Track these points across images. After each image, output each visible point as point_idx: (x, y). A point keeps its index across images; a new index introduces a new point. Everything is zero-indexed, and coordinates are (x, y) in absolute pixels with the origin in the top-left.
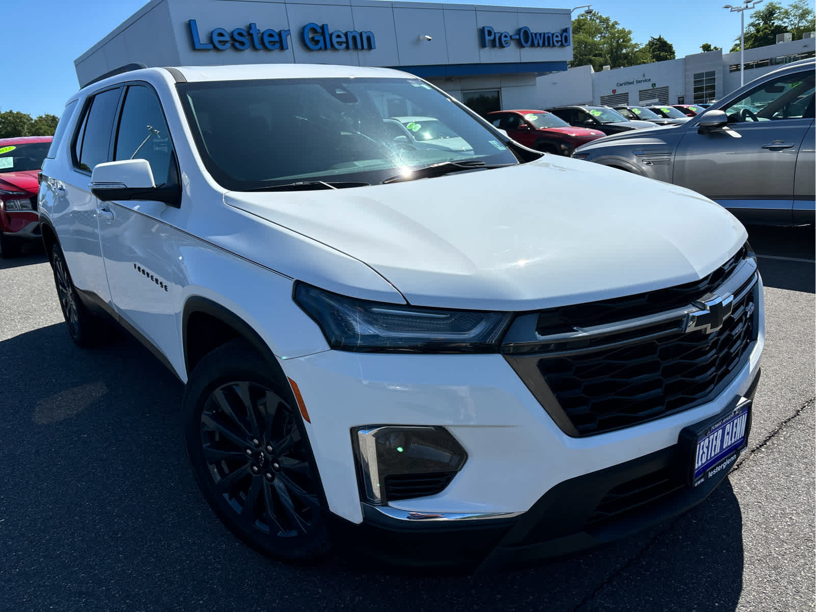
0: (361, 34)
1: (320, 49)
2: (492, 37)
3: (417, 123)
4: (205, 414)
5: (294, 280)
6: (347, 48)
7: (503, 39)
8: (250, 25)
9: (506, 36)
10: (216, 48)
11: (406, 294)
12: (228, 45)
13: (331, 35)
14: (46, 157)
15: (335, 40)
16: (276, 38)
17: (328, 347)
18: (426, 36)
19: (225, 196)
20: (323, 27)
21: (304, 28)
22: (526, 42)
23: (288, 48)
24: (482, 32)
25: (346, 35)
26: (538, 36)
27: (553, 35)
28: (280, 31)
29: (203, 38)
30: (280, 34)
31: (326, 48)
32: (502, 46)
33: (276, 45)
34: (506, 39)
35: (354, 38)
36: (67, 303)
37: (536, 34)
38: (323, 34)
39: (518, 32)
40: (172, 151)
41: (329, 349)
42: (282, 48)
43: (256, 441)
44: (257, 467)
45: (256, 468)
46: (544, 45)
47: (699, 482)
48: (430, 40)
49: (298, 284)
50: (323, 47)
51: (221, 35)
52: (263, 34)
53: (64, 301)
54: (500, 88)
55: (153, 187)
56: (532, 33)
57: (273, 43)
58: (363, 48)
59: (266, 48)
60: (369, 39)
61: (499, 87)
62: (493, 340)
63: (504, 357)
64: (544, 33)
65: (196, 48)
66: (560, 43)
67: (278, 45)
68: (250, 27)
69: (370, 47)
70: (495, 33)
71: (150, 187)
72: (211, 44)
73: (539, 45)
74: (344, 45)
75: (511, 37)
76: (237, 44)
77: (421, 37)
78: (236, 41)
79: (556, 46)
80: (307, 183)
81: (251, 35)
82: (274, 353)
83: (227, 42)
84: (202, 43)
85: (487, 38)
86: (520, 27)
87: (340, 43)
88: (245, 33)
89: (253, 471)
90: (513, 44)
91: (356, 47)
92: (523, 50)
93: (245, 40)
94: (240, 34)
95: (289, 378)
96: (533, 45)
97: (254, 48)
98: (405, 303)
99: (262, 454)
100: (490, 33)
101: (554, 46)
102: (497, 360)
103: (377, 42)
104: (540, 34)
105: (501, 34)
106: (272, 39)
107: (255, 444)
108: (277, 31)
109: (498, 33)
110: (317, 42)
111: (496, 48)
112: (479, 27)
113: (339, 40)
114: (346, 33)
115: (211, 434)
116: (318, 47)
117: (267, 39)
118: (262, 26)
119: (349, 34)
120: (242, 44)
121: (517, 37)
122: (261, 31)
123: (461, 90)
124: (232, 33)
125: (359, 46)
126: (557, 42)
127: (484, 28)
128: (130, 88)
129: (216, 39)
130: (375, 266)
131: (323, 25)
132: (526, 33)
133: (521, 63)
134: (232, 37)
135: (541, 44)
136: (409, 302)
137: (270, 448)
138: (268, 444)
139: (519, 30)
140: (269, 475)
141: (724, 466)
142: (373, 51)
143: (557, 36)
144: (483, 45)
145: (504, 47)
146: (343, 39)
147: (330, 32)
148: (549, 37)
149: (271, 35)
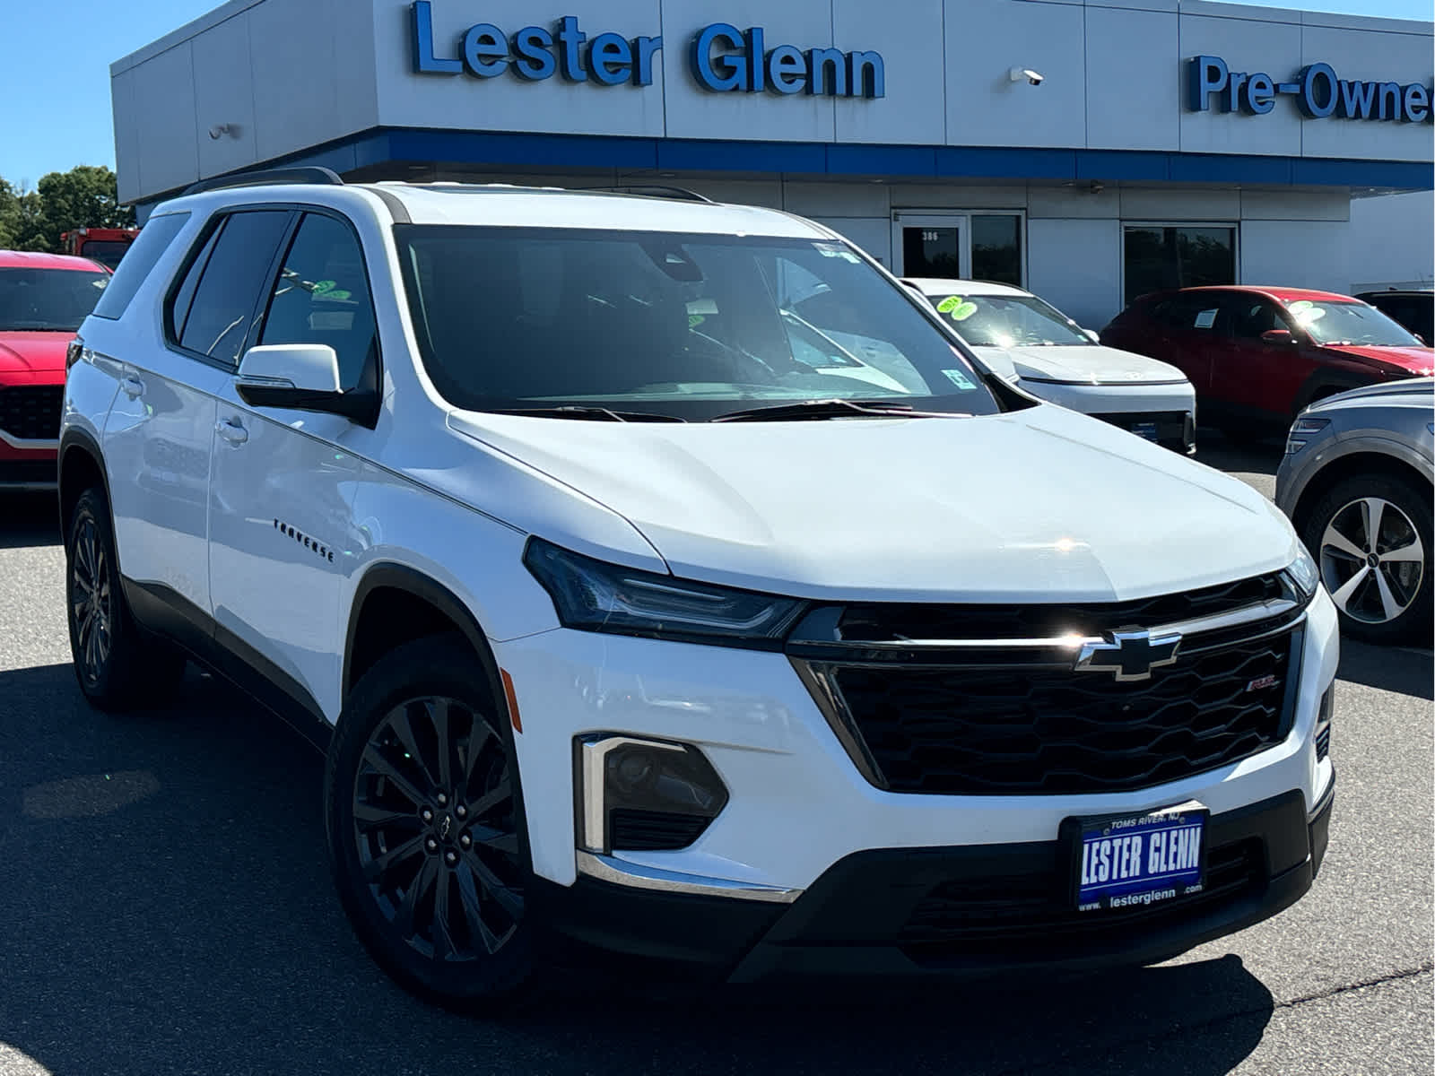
0: (849, 59)
1: (736, 89)
2: (1220, 85)
3: (965, 299)
4: (370, 745)
5: (528, 536)
6: (809, 90)
7: (1253, 92)
8: (563, 19)
9: (1261, 86)
10: (469, 71)
11: (672, 562)
12: (501, 65)
13: (768, 57)
14: (91, 313)
15: (777, 68)
16: (625, 57)
17: (558, 624)
18: (1028, 72)
19: (450, 415)
20: (748, 36)
21: (699, 35)
22: (1323, 104)
23: (651, 83)
24: (1191, 70)
25: (808, 57)
26: (1358, 91)
27: (1403, 90)
28: (637, 40)
29: (441, 42)
30: (635, 46)
31: (750, 88)
32: (1246, 110)
33: (622, 71)
34: (1260, 92)
35: (830, 67)
36: (83, 614)
37: (1351, 86)
38: (748, 52)
39: (1301, 75)
40: (374, 338)
41: (560, 626)
42: (636, 81)
43: (442, 798)
44: (435, 842)
45: (432, 844)
46: (1374, 115)
47: (1089, 907)
48: (1037, 82)
49: (533, 540)
50: (744, 86)
51: (487, 40)
52: (593, 42)
53: (77, 608)
54: (1239, 223)
55: (336, 392)
56: (1339, 83)
57: (616, 68)
58: (849, 93)
59: (594, 79)
60: (869, 71)
61: (1238, 218)
62: (777, 633)
63: (790, 661)
64: (1377, 86)
65: (422, 69)
66: (1424, 113)
67: (626, 73)
68: (562, 25)
69: (869, 93)
70: (1229, 75)
71: (332, 390)
72: (460, 60)
73: (1358, 115)
74: (801, 83)
75: (1276, 87)
76: (523, 65)
77: (1015, 75)
78: (523, 57)
79: (1410, 121)
80: (581, 409)
81: (561, 46)
82: (486, 635)
83: (499, 57)
84: (436, 56)
85: (1206, 86)
86: (1305, 64)
87: (790, 78)
88: (547, 40)
89: (427, 846)
90: (1281, 107)
91: (831, 91)
92: (1309, 125)
93: (547, 56)
94: (536, 42)
95: (502, 670)
96: (1340, 113)
97: (565, 76)
98: (667, 573)
99: (448, 819)
100: (1214, 74)
101: (1405, 119)
102: (779, 661)
103: (890, 79)
104: (1365, 87)
105: (1249, 79)
106: (612, 57)
107: (439, 802)
108: (629, 37)
109: (1239, 75)
110: (730, 72)
111: (1230, 114)
112: (1183, 57)
113: (788, 69)
114: (810, 52)
115: (372, 780)
116: (731, 83)
117: (599, 58)
118: (593, 25)
119: (815, 54)
120: (538, 64)
121: (1296, 89)
122: (589, 37)
123: (1121, 220)
124: (515, 37)
125: (841, 86)
126: (1417, 110)
127: (1197, 59)
128: (308, 215)
129: (473, 50)
130: (637, 522)
131: (750, 30)
132: (1323, 80)
133: (1301, 158)
134: (514, 48)
135: (1366, 112)
136: (673, 571)
137: (462, 810)
138: (461, 803)
139: (1305, 71)
140: (451, 857)
141: (1148, 902)
142: (877, 103)
143: (1416, 95)
144: (1192, 103)
145: (1253, 113)
146: (800, 68)
147: (767, 48)
148: (1390, 96)
149: (612, 49)
